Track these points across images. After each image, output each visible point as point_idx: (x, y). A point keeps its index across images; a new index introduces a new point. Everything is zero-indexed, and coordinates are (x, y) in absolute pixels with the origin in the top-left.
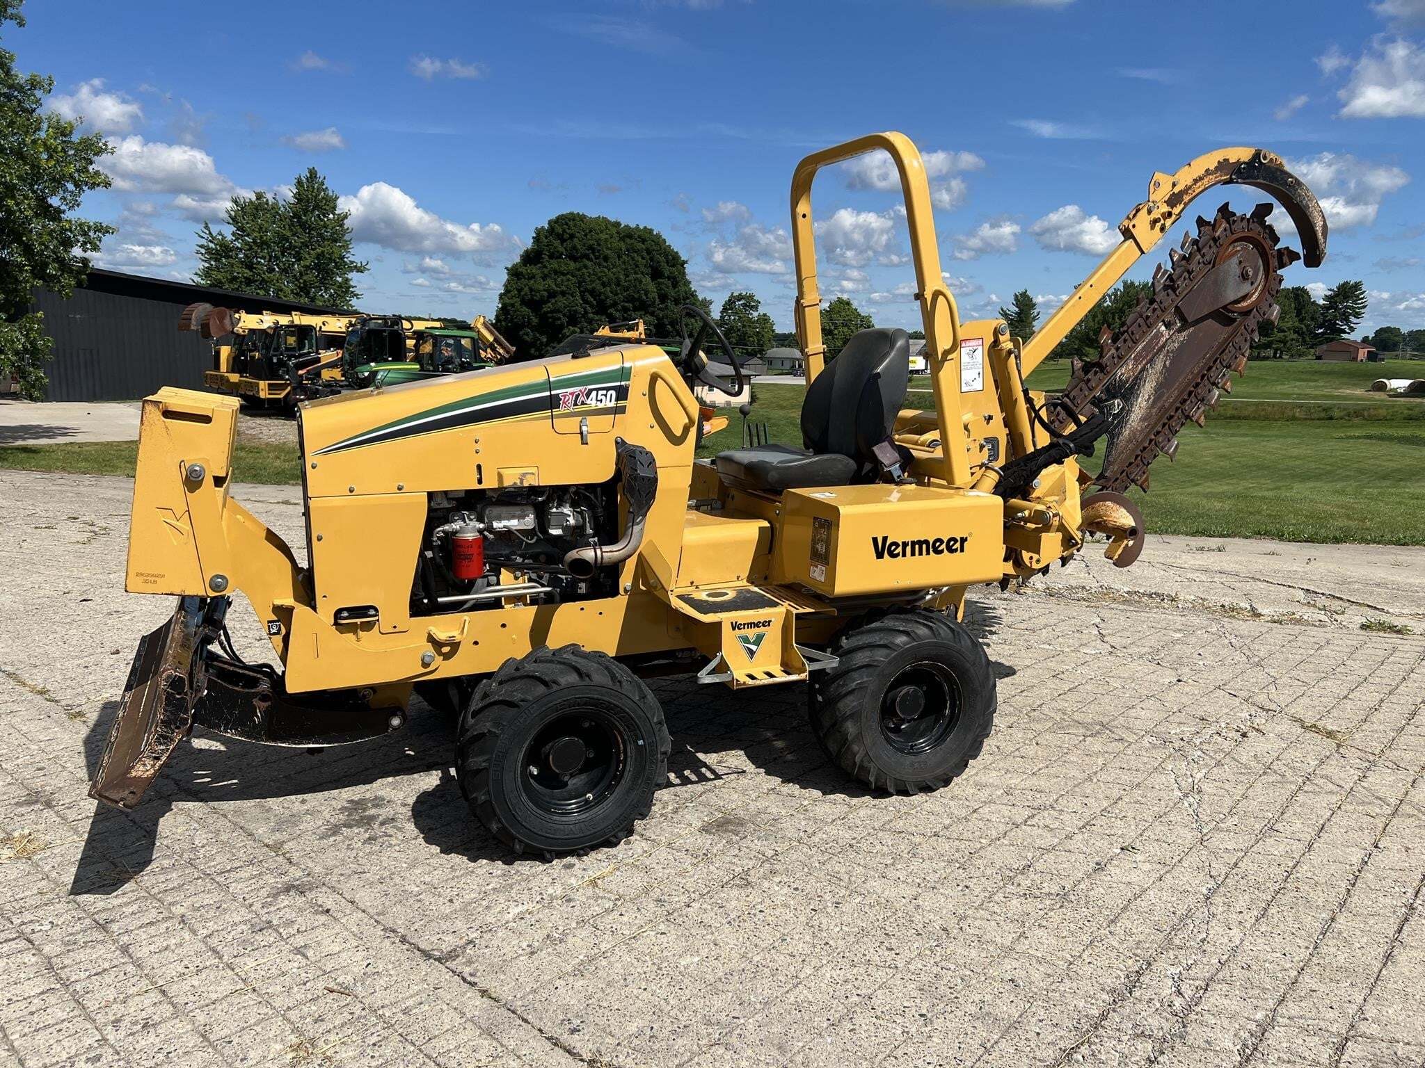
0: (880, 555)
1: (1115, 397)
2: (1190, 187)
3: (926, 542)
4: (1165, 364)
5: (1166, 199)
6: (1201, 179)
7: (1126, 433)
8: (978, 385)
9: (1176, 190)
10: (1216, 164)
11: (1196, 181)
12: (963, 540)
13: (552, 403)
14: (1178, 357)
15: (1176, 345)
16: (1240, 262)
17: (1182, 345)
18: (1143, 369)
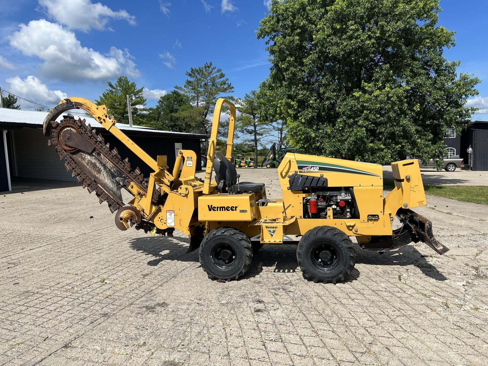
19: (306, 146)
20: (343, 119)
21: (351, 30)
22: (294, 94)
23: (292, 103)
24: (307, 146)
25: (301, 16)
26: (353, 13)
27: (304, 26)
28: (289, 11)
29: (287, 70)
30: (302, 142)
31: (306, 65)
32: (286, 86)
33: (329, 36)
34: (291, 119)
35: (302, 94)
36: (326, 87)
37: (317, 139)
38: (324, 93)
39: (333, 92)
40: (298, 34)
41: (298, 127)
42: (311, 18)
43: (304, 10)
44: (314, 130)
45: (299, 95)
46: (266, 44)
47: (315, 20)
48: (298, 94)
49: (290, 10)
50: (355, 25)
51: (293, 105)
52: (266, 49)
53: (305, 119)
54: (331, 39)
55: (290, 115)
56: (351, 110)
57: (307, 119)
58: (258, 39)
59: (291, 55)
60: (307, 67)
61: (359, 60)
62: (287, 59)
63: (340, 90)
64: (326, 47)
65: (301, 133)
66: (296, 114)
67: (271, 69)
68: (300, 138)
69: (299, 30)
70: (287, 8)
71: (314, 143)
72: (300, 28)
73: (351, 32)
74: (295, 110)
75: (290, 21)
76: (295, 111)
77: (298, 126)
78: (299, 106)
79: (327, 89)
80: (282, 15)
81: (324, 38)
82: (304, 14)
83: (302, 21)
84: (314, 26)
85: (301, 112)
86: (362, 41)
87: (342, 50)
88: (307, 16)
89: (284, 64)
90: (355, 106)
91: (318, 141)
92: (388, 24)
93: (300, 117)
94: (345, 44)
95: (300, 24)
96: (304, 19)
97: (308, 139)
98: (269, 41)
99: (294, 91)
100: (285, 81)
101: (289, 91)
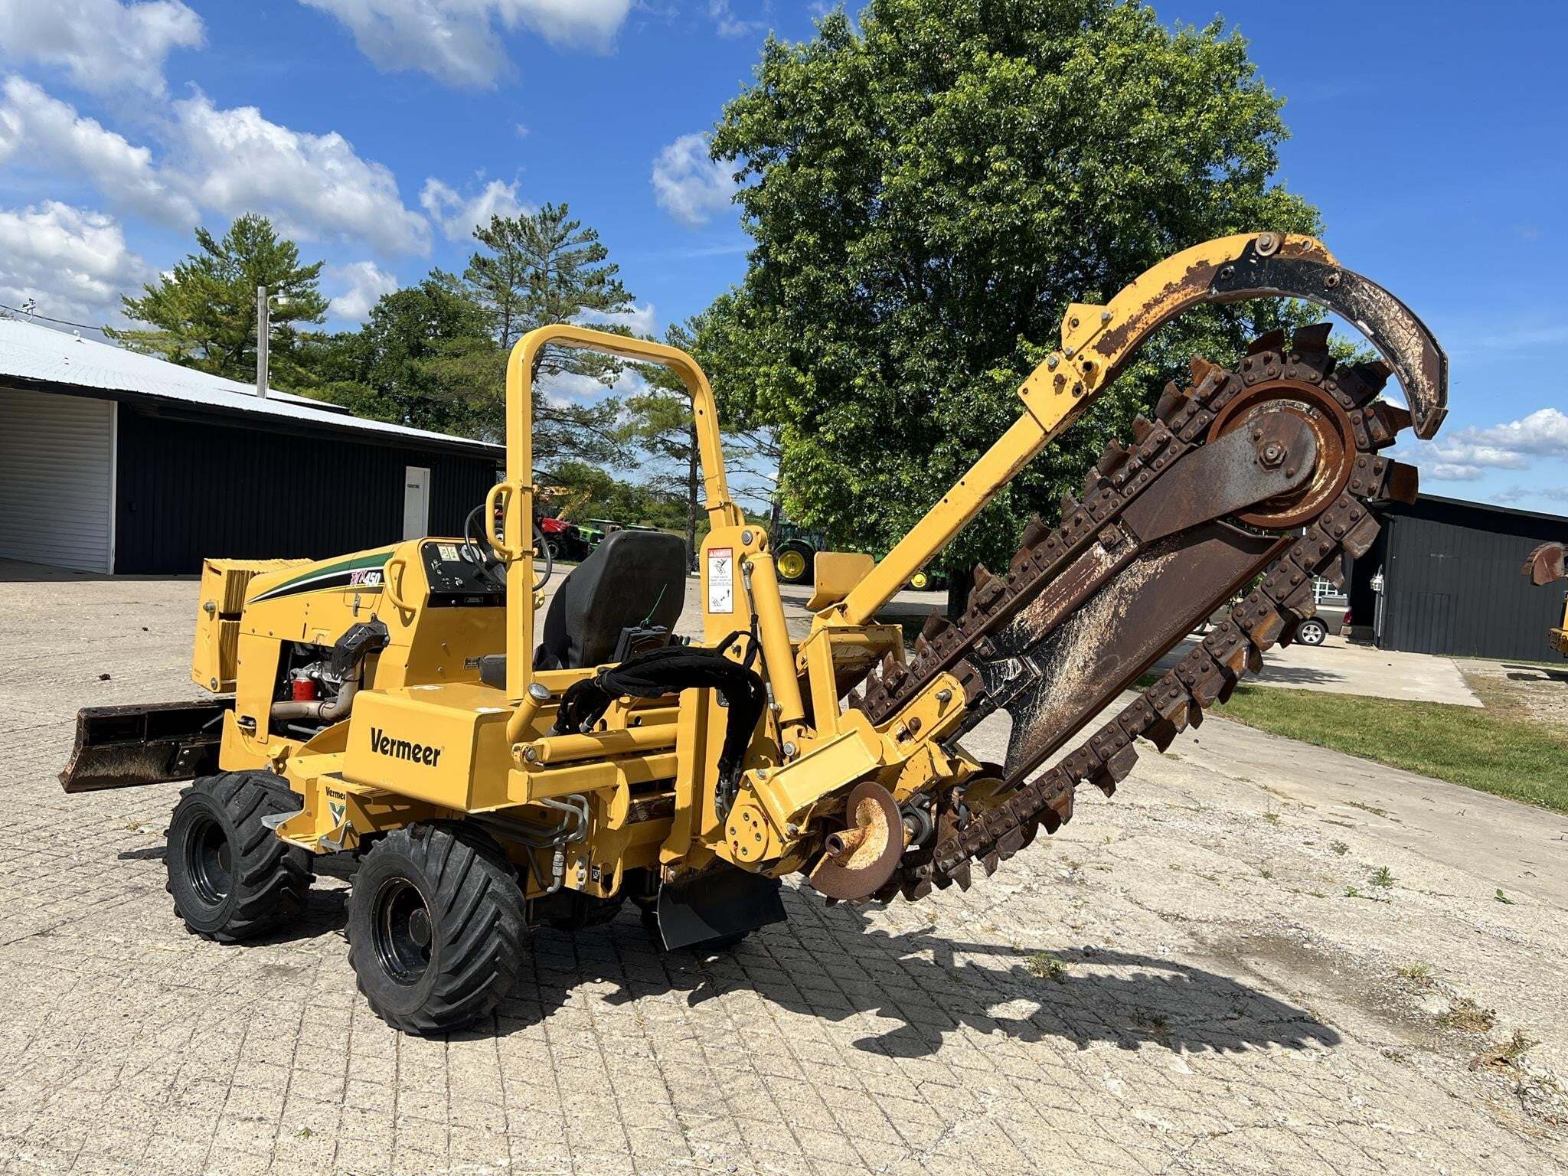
0: (375, 749)
1: (1010, 655)
2: (1139, 319)
3: (408, 745)
4: (1116, 614)
5: (1096, 341)
6: (1158, 301)
7: (1042, 717)
8: (727, 606)
9: (1113, 326)
10: (1184, 274)
11: (1148, 307)
12: (437, 753)
13: (345, 580)
14: (1143, 600)
15: (1140, 581)
16: (1256, 438)
17: (1151, 583)
18: (1069, 616)
19: (832, 520)
20: (952, 447)
21: (997, 173)
22: (808, 351)
23: (801, 379)
24: (837, 521)
25: (851, 106)
26: (1006, 124)
27: (857, 138)
28: (814, 89)
29: (793, 270)
30: (819, 506)
31: (854, 264)
32: (786, 323)
33: (930, 182)
34: (795, 429)
35: (835, 353)
36: (911, 340)
37: (869, 500)
38: (903, 356)
39: (930, 357)
40: (835, 164)
41: (812, 458)
42: (881, 118)
43: (862, 90)
44: (862, 471)
45: (824, 356)
46: (737, 180)
47: (894, 127)
48: (819, 352)
49: (818, 85)
50: (1009, 160)
51: (803, 385)
52: (734, 198)
53: (836, 432)
54: (934, 192)
55: (790, 417)
56: (977, 421)
57: (842, 436)
58: (713, 159)
59: (809, 226)
60: (855, 269)
61: (1013, 269)
62: (797, 238)
63: (951, 355)
64: (920, 216)
65: (819, 476)
66: (813, 414)
67: (752, 258)
68: (816, 494)
69: (838, 152)
70: (808, 80)
71: (859, 511)
72: (844, 143)
73: (995, 179)
74: (806, 402)
75: (815, 118)
76: (806, 406)
77: (812, 454)
78: (821, 392)
79: (913, 346)
80: (793, 98)
81: (915, 188)
82: (860, 104)
83: (852, 124)
84: (887, 146)
85: (828, 410)
86: (1024, 209)
87: (965, 230)
88: (871, 111)
89: (786, 252)
90: (990, 410)
91: (871, 508)
92: (1108, 168)
93: (821, 425)
94: (974, 213)
95: (845, 134)
96: (858, 117)
97: (840, 499)
98: (746, 171)
99: (810, 342)
100: (784, 306)
101: (794, 340)
